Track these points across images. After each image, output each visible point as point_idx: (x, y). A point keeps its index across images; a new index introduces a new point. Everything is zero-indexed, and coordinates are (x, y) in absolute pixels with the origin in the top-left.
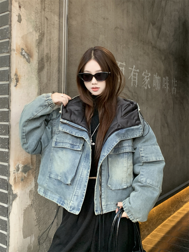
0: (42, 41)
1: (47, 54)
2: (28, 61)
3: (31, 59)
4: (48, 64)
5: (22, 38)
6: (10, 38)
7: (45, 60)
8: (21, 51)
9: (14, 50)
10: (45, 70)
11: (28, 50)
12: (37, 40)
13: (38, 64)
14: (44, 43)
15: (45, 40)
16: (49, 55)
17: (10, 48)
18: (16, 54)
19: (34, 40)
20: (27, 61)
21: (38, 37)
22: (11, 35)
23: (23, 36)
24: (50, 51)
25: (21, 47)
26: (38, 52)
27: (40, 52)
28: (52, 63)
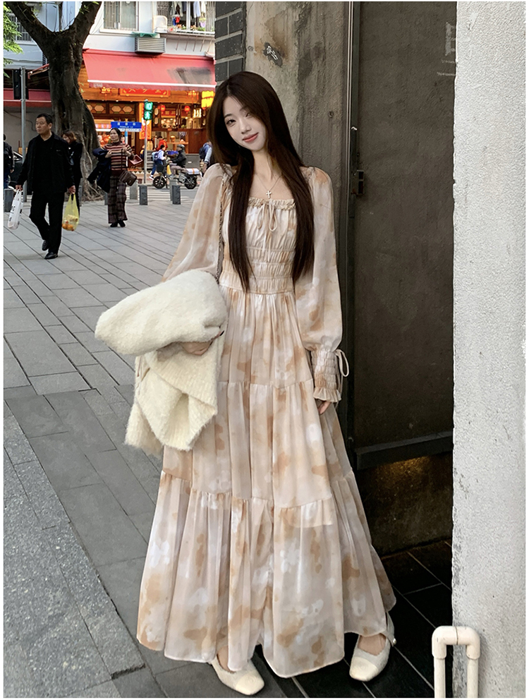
0: (306, 23)
1: (319, 43)
2: (279, 63)
3: (284, 60)
4: (320, 63)
5: (267, 24)
6: (244, 29)
7: (313, 57)
8: (264, 49)
9: (251, 49)
10: (314, 73)
11: (277, 44)
12: (295, 24)
13: (298, 66)
14: (312, 24)
15: (314, 19)
16: (323, 45)
17: (245, 47)
18: (255, 54)
19: (290, 24)
20: (276, 64)
21: (298, 17)
22: (245, 25)
23: (268, 21)
24: (324, 38)
25: (264, 42)
26: (297, 43)
27: (303, 44)
28: (328, 59)
